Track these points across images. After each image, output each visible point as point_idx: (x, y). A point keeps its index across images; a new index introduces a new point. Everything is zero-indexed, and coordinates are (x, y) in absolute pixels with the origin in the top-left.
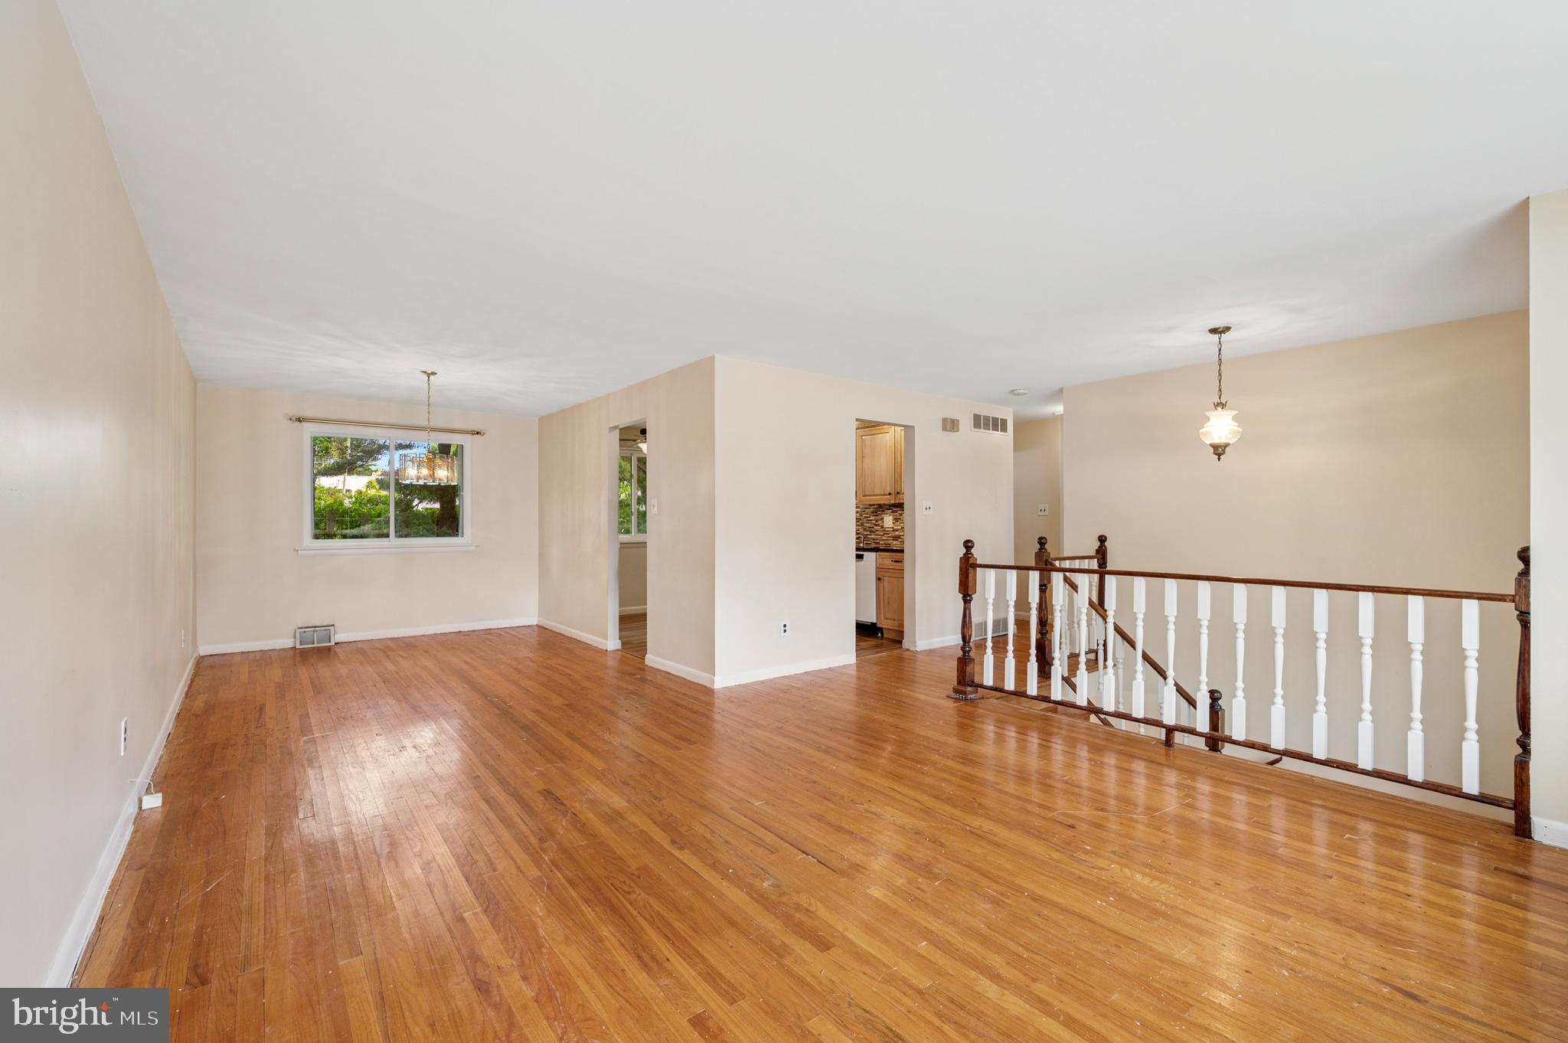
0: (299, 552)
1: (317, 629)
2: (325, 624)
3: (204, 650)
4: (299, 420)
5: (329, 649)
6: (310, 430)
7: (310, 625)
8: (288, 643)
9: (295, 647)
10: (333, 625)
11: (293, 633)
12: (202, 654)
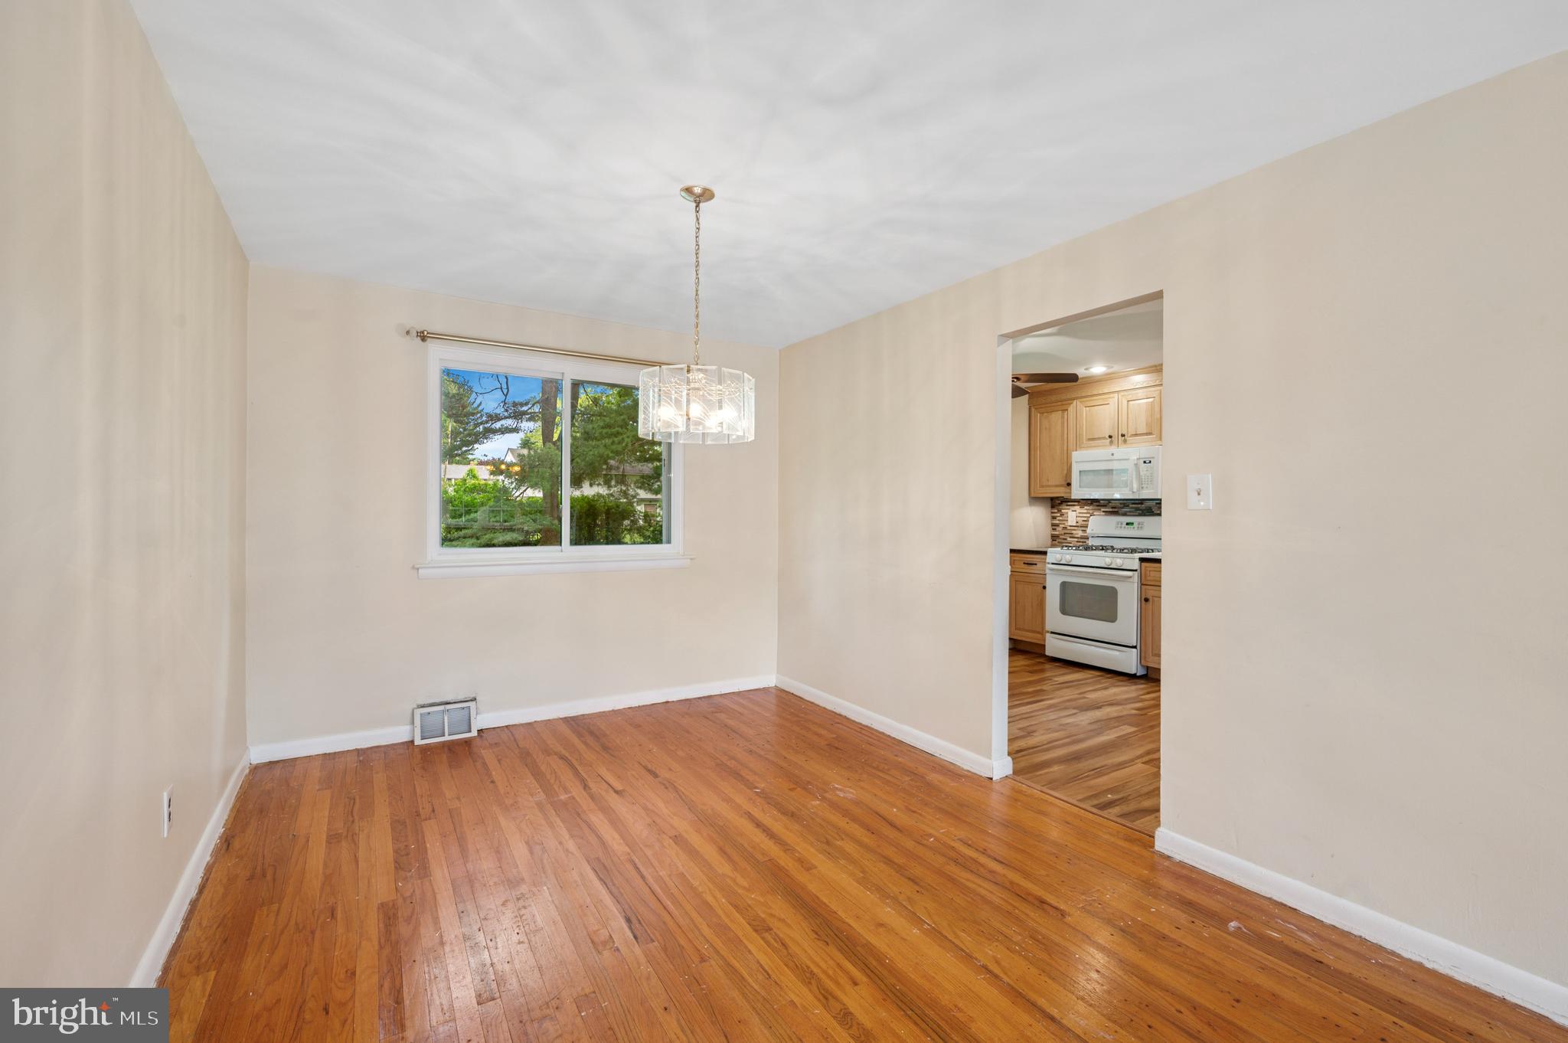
0: (420, 570)
1: (448, 707)
2: (461, 697)
3: (260, 753)
4: (423, 337)
5: (467, 742)
6: (440, 356)
7: (438, 700)
8: (397, 733)
9: (412, 742)
10: (474, 699)
11: (410, 712)
12: (255, 762)
